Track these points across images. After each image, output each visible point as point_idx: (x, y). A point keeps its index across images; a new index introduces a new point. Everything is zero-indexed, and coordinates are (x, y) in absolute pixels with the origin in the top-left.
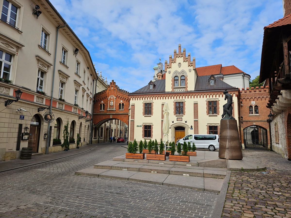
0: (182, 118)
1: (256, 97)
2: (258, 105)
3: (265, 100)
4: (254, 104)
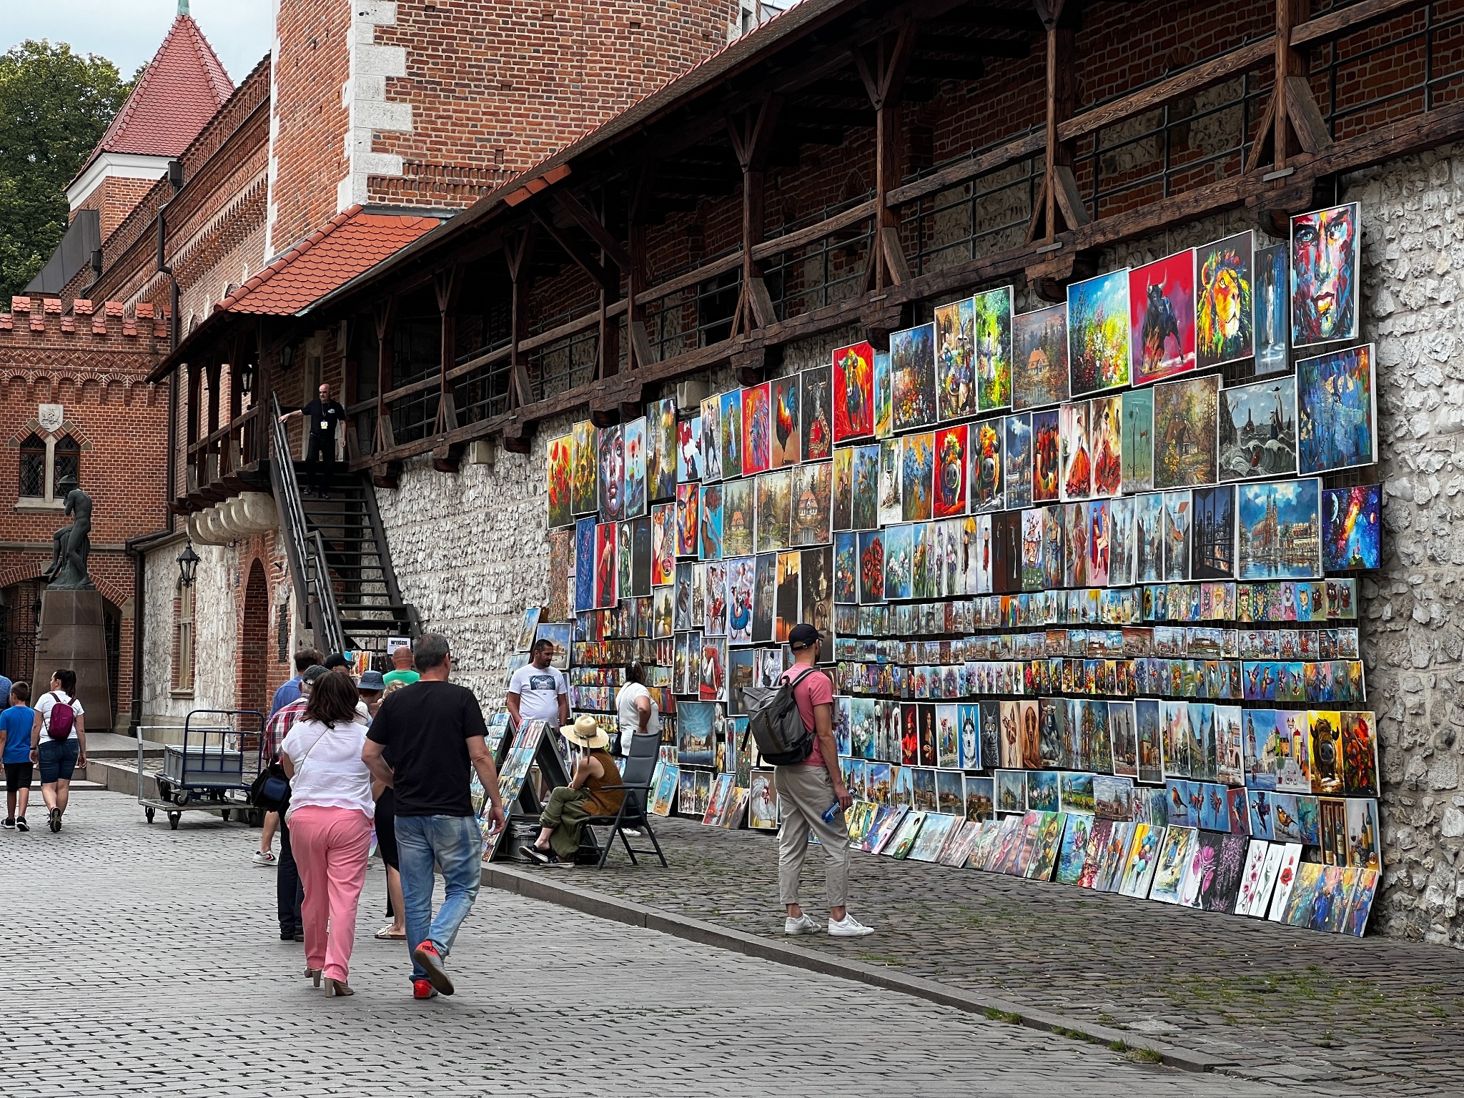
1: (68, 375)
2: (84, 437)
3: (128, 405)
4: (53, 428)
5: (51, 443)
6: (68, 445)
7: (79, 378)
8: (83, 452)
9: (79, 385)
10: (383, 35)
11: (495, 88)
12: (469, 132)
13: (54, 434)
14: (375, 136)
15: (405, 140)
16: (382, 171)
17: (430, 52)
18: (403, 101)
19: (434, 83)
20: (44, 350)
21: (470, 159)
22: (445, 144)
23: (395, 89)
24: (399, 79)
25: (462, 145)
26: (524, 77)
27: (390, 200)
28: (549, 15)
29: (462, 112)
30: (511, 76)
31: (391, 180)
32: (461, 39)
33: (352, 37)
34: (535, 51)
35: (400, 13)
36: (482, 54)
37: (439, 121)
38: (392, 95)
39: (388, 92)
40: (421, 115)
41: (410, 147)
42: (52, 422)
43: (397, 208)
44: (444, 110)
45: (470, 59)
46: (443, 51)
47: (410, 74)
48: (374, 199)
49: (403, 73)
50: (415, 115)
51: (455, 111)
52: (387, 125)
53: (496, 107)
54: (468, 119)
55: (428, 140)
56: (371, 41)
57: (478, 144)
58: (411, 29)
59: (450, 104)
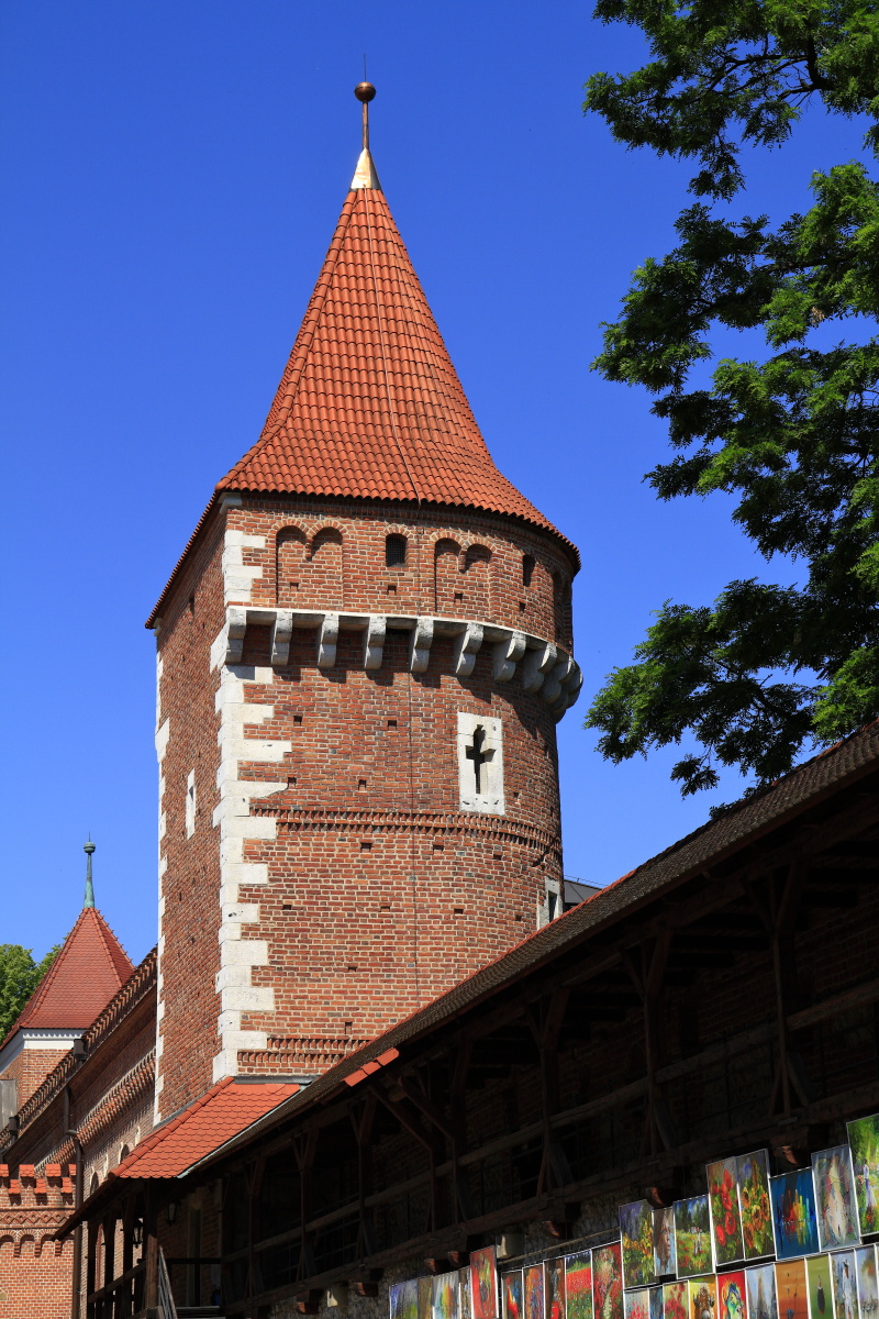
3: (37, 1256)
10: (249, 932)
11: (343, 970)
12: (323, 1009)
14: (244, 1017)
15: (269, 1018)
16: (249, 1046)
17: (288, 943)
18: (267, 985)
19: (291, 969)
21: (324, 1031)
22: (302, 1020)
23: (259, 976)
24: (263, 968)
25: (316, 1020)
26: (367, 960)
27: (258, 1070)
28: (387, 907)
29: (315, 992)
30: (357, 959)
31: (257, 1054)
32: (314, 931)
33: (223, 934)
34: (376, 937)
35: (263, 912)
36: (331, 942)
37: (297, 1001)
38: (257, 981)
39: (253, 978)
40: (281, 997)
41: (273, 1024)
43: (263, 1077)
44: (301, 991)
45: (321, 947)
46: (299, 941)
47: (272, 962)
48: (243, 1070)
49: (266, 962)
50: (276, 997)
51: (310, 991)
52: (253, 1006)
53: (344, 986)
54: (321, 997)
55: (288, 1017)
56: (238, 937)
57: (331, 1018)
58: (271, 925)
59: (306, 986)
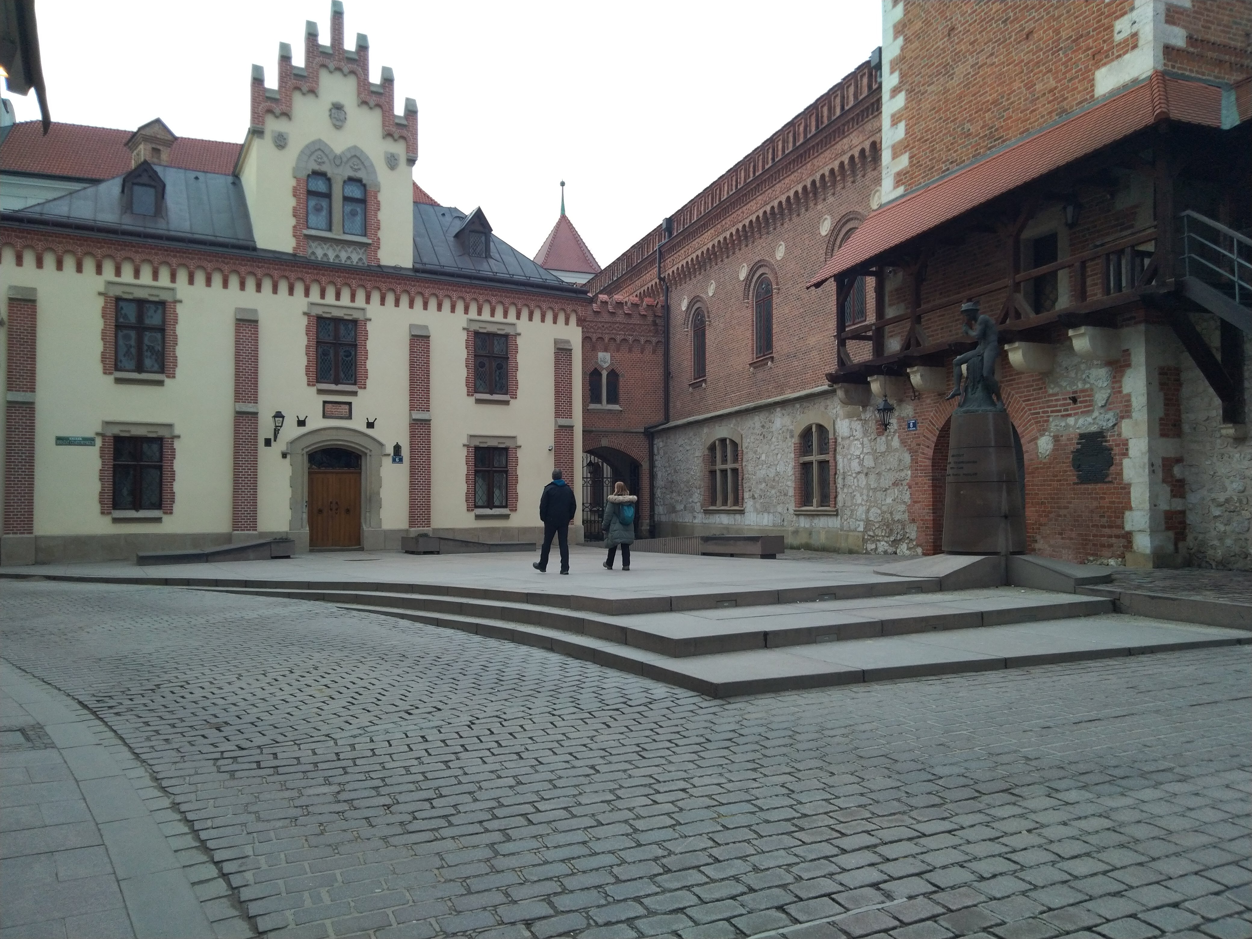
0: (350, 404)
1: (613, 336)
2: (620, 370)
3: (642, 353)
4: (606, 365)
5: (604, 374)
6: (613, 375)
7: (619, 338)
8: (621, 379)
9: (618, 341)
12: (1228, 15)
13: (605, 369)
14: (1168, 10)
15: (1187, 16)
16: (1172, 42)
20: (601, 322)
21: (1229, 38)
22: (1213, 23)
25: (1223, 25)
31: (1178, 51)
37: (1209, 2)
41: (1189, 22)
42: (605, 362)
43: (1183, 76)
48: (1168, 66)
52: (1175, 1)
55: (1202, 18)
